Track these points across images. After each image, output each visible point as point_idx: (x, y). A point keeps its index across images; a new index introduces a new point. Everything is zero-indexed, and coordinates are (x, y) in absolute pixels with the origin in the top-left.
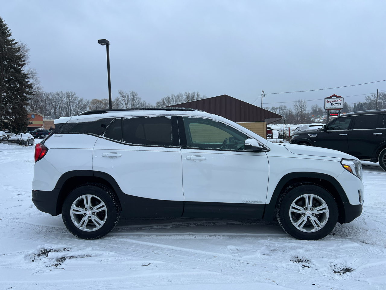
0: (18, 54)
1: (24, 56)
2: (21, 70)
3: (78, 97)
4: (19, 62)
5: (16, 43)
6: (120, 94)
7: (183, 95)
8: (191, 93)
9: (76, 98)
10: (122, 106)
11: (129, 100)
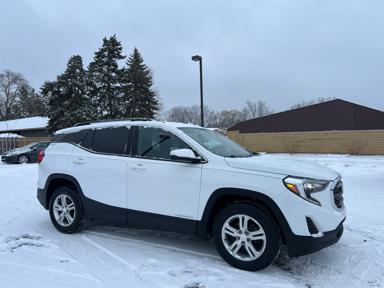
0: (147, 76)
1: (152, 78)
2: (149, 89)
3: (210, 110)
4: (148, 83)
5: (146, 67)
6: (248, 104)
7: (316, 101)
8: (325, 99)
9: (208, 110)
10: (250, 116)
11: (257, 109)
